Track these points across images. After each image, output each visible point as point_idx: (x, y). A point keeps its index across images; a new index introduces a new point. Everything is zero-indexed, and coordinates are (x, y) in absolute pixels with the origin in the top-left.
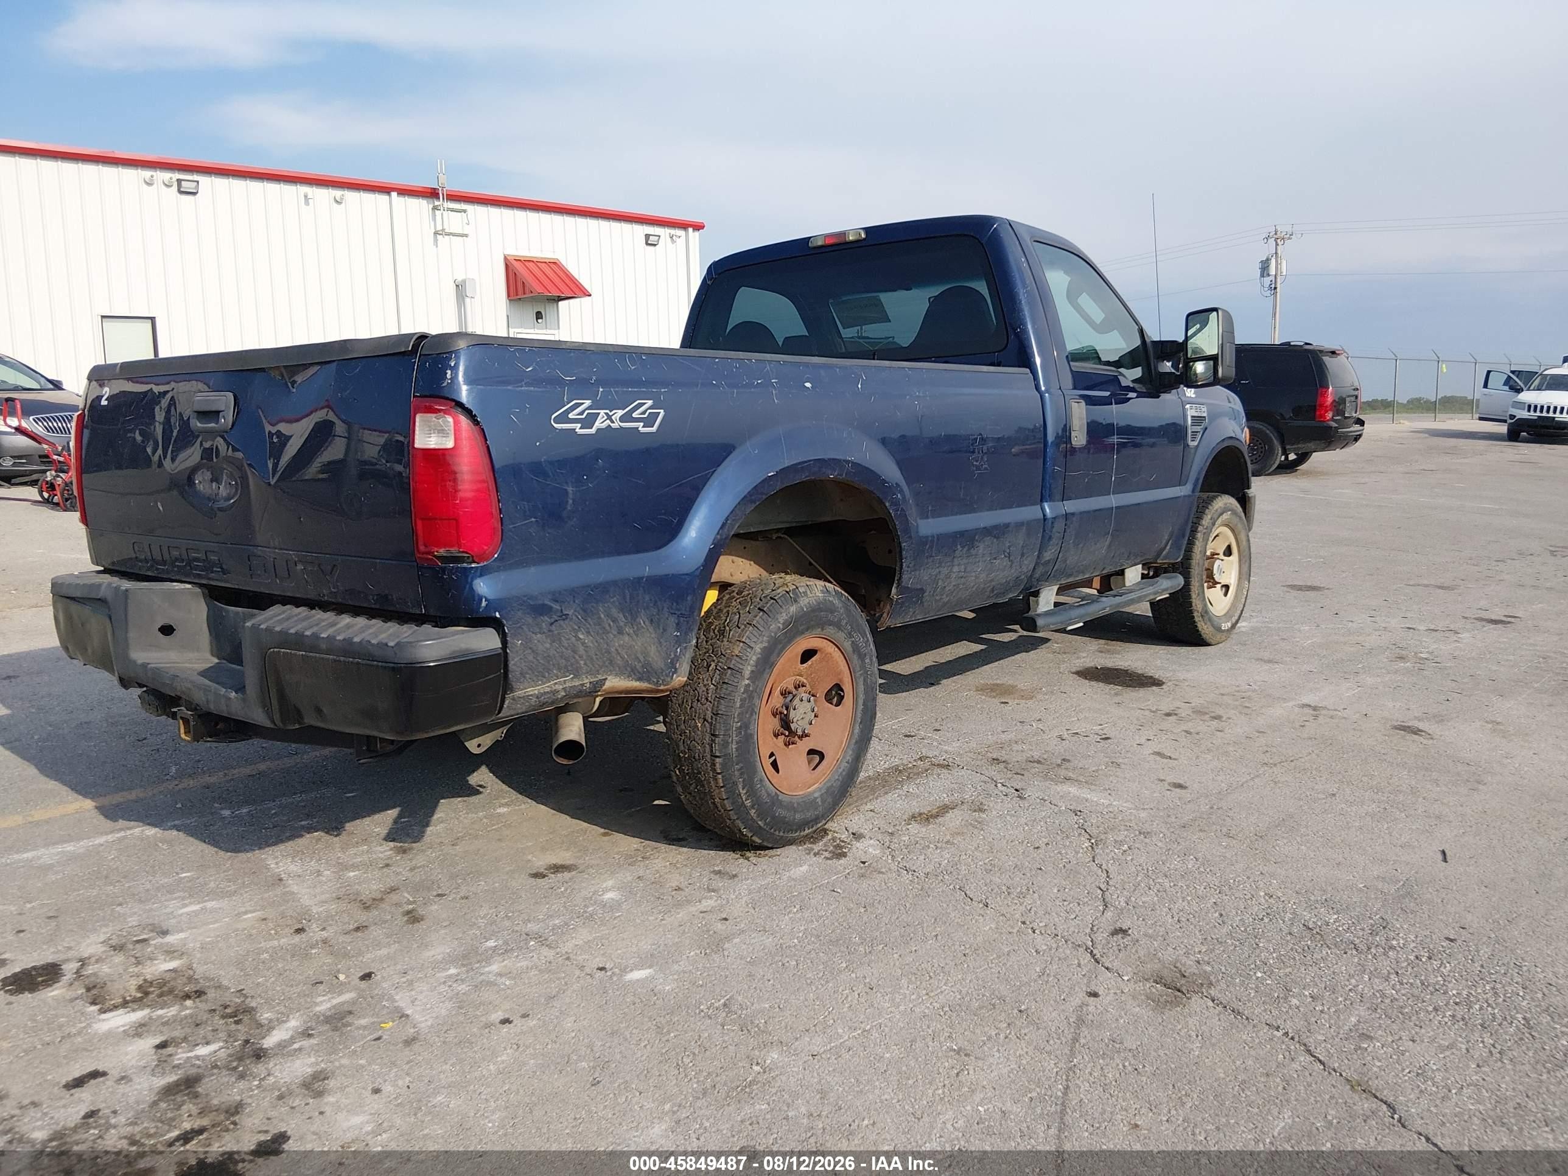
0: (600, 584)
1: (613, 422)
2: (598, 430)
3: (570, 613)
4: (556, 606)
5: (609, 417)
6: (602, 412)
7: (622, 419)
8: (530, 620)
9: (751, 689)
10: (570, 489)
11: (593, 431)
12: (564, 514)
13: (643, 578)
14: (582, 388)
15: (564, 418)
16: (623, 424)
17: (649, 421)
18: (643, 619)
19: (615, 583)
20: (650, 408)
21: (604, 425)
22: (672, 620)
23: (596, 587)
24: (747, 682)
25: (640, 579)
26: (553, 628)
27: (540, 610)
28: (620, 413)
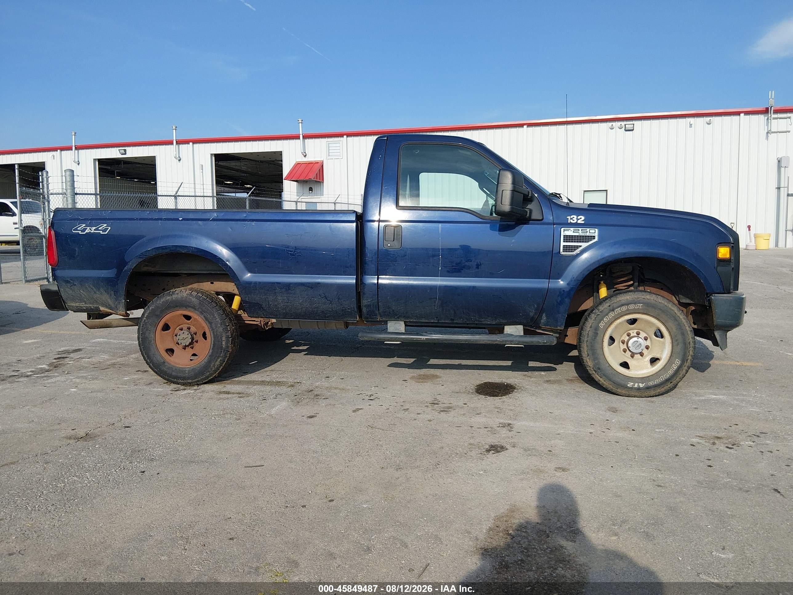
0: (86, 277)
1: (91, 231)
2: (86, 233)
3: (77, 284)
4: (71, 281)
5: (90, 229)
6: (88, 228)
7: (95, 230)
8: (64, 284)
9: (146, 321)
10: (77, 249)
11: (84, 233)
12: (75, 256)
13: (101, 277)
14: (84, 221)
15: (76, 230)
16: (95, 231)
17: (104, 230)
18: (102, 290)
19: (91, 277)
20: (105, 227)
21: (88, 232)
22: (112, 292)
23: (85, 278)
24: (145, 319)
25: (99, 278)
26: (71, 287)
27: (67, 282)
28: (95, 228)
